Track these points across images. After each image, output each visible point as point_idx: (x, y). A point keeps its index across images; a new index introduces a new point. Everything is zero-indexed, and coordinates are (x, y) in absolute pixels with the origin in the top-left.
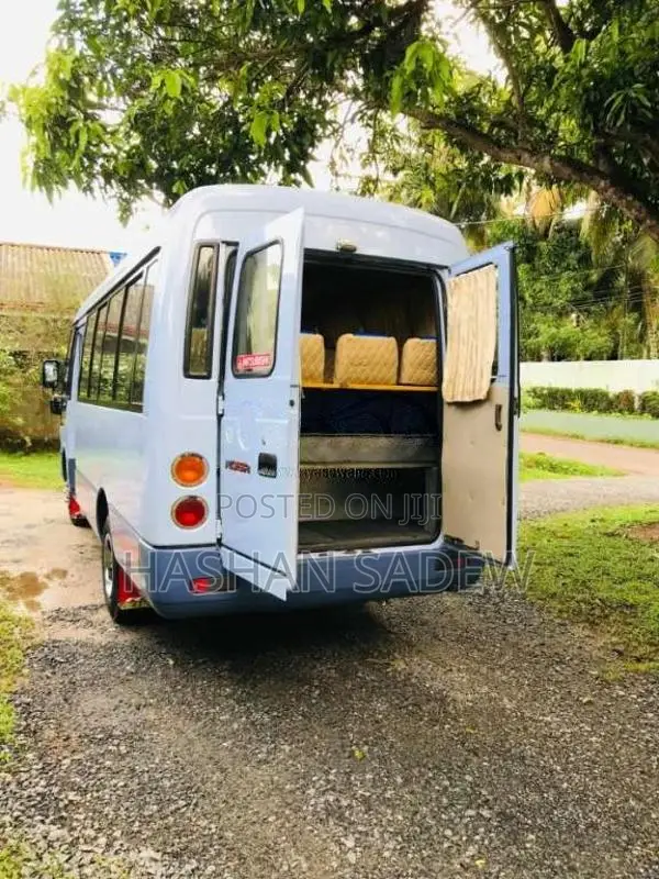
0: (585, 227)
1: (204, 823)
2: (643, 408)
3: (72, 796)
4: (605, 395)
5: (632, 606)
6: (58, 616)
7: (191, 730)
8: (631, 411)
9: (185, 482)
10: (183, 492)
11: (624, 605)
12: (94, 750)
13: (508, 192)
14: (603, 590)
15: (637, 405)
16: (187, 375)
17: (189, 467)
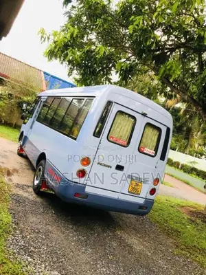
0: (182, 111)
1: (70, 267)
2: (181, 168)
3: (32, 248)
4: (172, 161)
5: (179, 232)
6: (18, 186)
7: (62, 236)
8: (178, 168)
9: (84, 165)
10: (82, 167)
11: (177, 231)
12: (35, 235)
13: (171, 99)
14: (172, 224)
15: (180, 167)
16: (94, 135)
17: (86, 161)
